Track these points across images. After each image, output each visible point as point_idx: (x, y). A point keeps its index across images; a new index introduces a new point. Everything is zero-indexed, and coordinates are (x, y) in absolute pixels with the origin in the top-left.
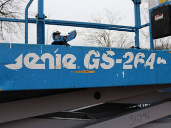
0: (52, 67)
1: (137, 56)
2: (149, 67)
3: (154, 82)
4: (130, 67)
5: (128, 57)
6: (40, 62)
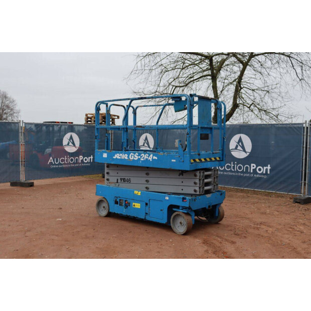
0: (122, 158)
1: (146, 155)
2: (150, 160)
4: (143, 159)
5: (142, 156)
6: (120, 156)
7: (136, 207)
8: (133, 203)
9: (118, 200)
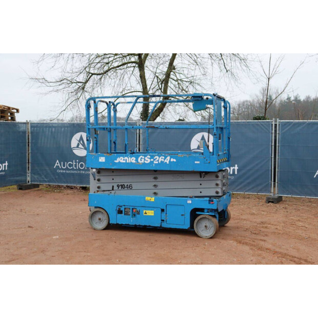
0: (127, 162)
1: (161, 158)
2: (166, 163)
3: (169, 169)
4: (157, 162)
5: (156, 158)
6: (124, 160)
7: (148, 214)
8: (144, 211)
9: (122, 209)
